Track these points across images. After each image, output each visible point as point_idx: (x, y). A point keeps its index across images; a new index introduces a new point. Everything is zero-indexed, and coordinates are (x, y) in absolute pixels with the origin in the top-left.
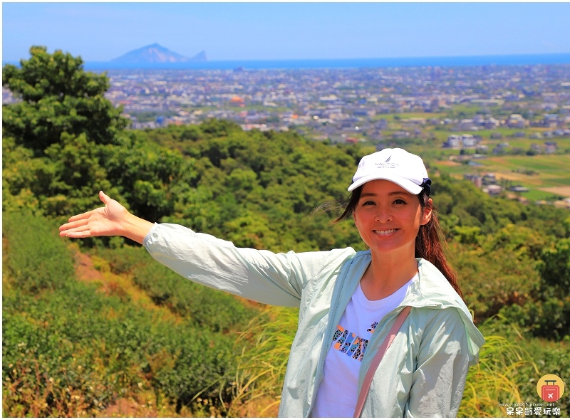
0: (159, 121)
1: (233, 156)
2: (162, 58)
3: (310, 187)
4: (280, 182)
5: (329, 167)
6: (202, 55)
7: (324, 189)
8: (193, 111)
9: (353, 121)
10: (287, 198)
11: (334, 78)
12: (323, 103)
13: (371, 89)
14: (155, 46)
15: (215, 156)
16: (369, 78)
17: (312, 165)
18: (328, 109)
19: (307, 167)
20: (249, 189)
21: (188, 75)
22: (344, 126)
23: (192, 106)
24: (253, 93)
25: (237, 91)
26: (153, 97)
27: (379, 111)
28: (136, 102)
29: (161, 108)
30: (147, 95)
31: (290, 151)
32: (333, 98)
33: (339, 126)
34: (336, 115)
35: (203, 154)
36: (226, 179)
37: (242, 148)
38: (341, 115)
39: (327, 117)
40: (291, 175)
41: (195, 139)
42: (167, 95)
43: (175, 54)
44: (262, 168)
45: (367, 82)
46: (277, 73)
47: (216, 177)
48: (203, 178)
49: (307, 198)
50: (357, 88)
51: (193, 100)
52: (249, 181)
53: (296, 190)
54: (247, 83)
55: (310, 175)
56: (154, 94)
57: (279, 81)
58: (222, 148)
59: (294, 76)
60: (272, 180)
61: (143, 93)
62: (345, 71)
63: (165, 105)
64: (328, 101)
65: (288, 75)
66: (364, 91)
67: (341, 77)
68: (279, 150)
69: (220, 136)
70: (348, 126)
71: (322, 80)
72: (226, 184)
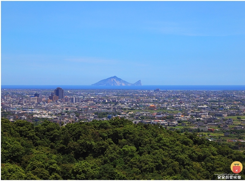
0: (109, 117)
1: (125, 138)
2: (118, 84)
3: (166, 156)
4: (149, 153)
5: (177, 145)
6: (139, 82)
7: (173, 157)
8: (128, 112)
9: (214, 119)
10: (152, 162)
11: (208, 96)
12: (199, 109)
13: (227, 102)
14: (115, 77)
15: (116, 138)
16: (227, 96)
17: (168, 144)
18: (201, 112)
19: (165, 145)
20: (132, 156)
21: (130, 92)
22: (208, 122)
23: (129, 109)
24: (162, 103)
25: (154, 102)
26: (109, 104)
27: (229, 114)
28: (99, 107)
29: (112, 110)
30: (106, 103)
31: (156, 136)
32: (205, 106)
33: (206, 122)
34: (205, 116)
35: (109, 137)
36: (120, 150)
37: (130, 133)
38: (208, 116)
39: (200, 117)
40: (155, 149)
41: (106, 128)
42: (116, 103)
43: (125, 82)
44: (140, 145)
45: (225, 98)
46: (178, 92)
47: (114, 149)
48: (107, 149)
49: (164, 162)
50: (219, 101)
51: (130, 106)
52: (132, 152)
53: (158, 157)
54: (160, 97)
55: (166, 150)
56: (110, 103)
57: (178, 97)
58: (120, 133)
59: (186, 94)
60: (145, 152)
61: (104, 102)
62: (215, 92)
63: (114, 109)
64: (202, 108)
65: (183, 93)
66: (223, 103)
67: (212, 95)
68: (150, 135)
69: (120, 127)
70: (211, 122)
71: (201, 97)
72: (120, 153)
